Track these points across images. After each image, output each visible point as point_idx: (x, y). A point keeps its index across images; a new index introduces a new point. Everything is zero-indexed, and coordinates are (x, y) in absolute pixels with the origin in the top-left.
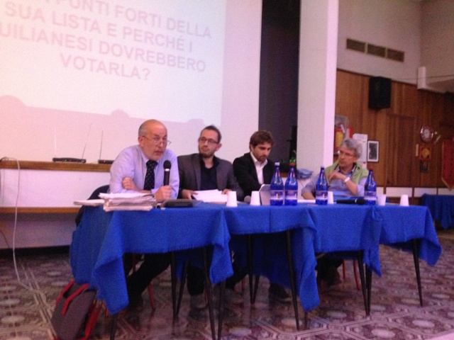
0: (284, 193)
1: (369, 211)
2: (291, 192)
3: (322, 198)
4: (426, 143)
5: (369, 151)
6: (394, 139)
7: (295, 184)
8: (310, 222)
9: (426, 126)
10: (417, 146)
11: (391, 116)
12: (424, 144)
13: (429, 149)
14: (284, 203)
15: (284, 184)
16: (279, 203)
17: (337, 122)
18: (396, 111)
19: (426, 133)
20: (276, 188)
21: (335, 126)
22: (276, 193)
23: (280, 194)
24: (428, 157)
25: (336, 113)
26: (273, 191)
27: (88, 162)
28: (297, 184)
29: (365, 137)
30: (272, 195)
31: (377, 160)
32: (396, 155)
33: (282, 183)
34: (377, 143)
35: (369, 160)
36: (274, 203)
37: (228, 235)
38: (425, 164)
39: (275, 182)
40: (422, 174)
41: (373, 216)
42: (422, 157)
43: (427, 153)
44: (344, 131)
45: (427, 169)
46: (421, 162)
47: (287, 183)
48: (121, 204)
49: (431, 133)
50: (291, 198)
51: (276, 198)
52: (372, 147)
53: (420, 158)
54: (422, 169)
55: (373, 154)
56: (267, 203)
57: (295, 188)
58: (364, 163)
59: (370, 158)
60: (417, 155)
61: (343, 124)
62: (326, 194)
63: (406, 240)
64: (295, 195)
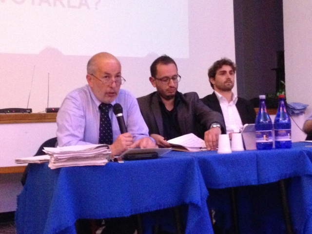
0: (273, 134)
7: (286, 121)
14: (274, 146)
15: (273, 121)
27: (34, 111)
28: (289, 120)
37: (205, 190)
39: (261, 120)
47: (277, 121)
48: (69, 159)
50: (282, 139)
56: (252, 147)
57: (288, 126)
64: (287, 135)
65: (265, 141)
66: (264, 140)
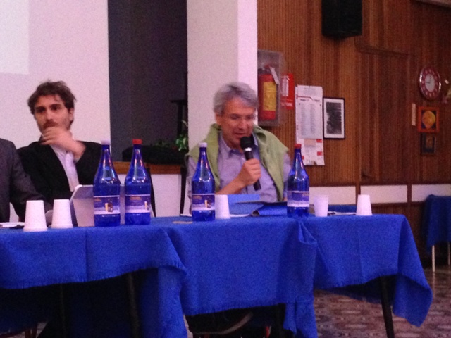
0: (122, 202)
1: (293, 229)
2: (137, 197)
3: (204, 208)
4: (429, 100)
5: (327, 118)
6: (372, 95)
8: (173, 256)
9: (427, 69)
10: (414, 106)
11: (364, 50)
12: (425, 102)
13: (434, 112)
14: (123, 221)
16: (111, 221)
17: (263, 64)
18: (373, 41)
19: (429, 83)
20: (105, 192)
21: (259, 71)
22: (104, 200)
23: (114, 203)
24: (434, 126)
25: (260, 46)
26: (98, 198)
29: (319, 91)
30: (97, 206)
31: (342, 136)
32: (376, 125)
33: (118, 182)
34: (341, 101)
35: (327, 136)
36: (101, 221)
38: (429, 141)
40: (424, 158)
41: (301, 237)
42: (423, 126)
43: (431, 118)
44: (277, 81)
45: (432, 151)
46: (422, 136)
49: (437, 82)
51: (105, 211)
52: (332, 110)
53: (420, 129)
54: (424, 150)
55: (334, 124)
56: (86, 222)
58: (319, 140)
59: (329, 132)
60: (414, 123)
61: (276, 66)
62: (212, 200)
63: (365, 281)
64: (144, 204)
65: (107, 213)
66: (105, 210)
